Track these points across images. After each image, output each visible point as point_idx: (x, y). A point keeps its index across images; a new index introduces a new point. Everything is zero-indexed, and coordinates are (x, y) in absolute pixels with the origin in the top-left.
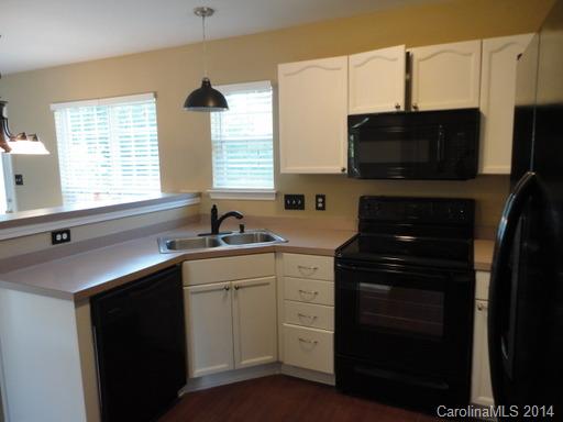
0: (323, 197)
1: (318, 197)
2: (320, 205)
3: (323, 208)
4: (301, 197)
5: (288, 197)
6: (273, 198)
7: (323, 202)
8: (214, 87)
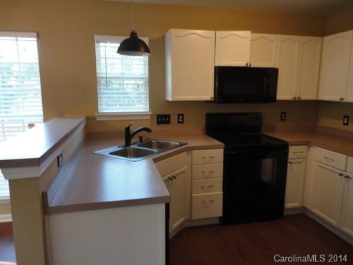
0: (182, 115)
1: (179, 115)
2: (181, 120)
3: (182, 122)
4: (168, 116)
5: (158, 116)
6: (149, 118)
7: (183, 119)
8: (139, 38)
